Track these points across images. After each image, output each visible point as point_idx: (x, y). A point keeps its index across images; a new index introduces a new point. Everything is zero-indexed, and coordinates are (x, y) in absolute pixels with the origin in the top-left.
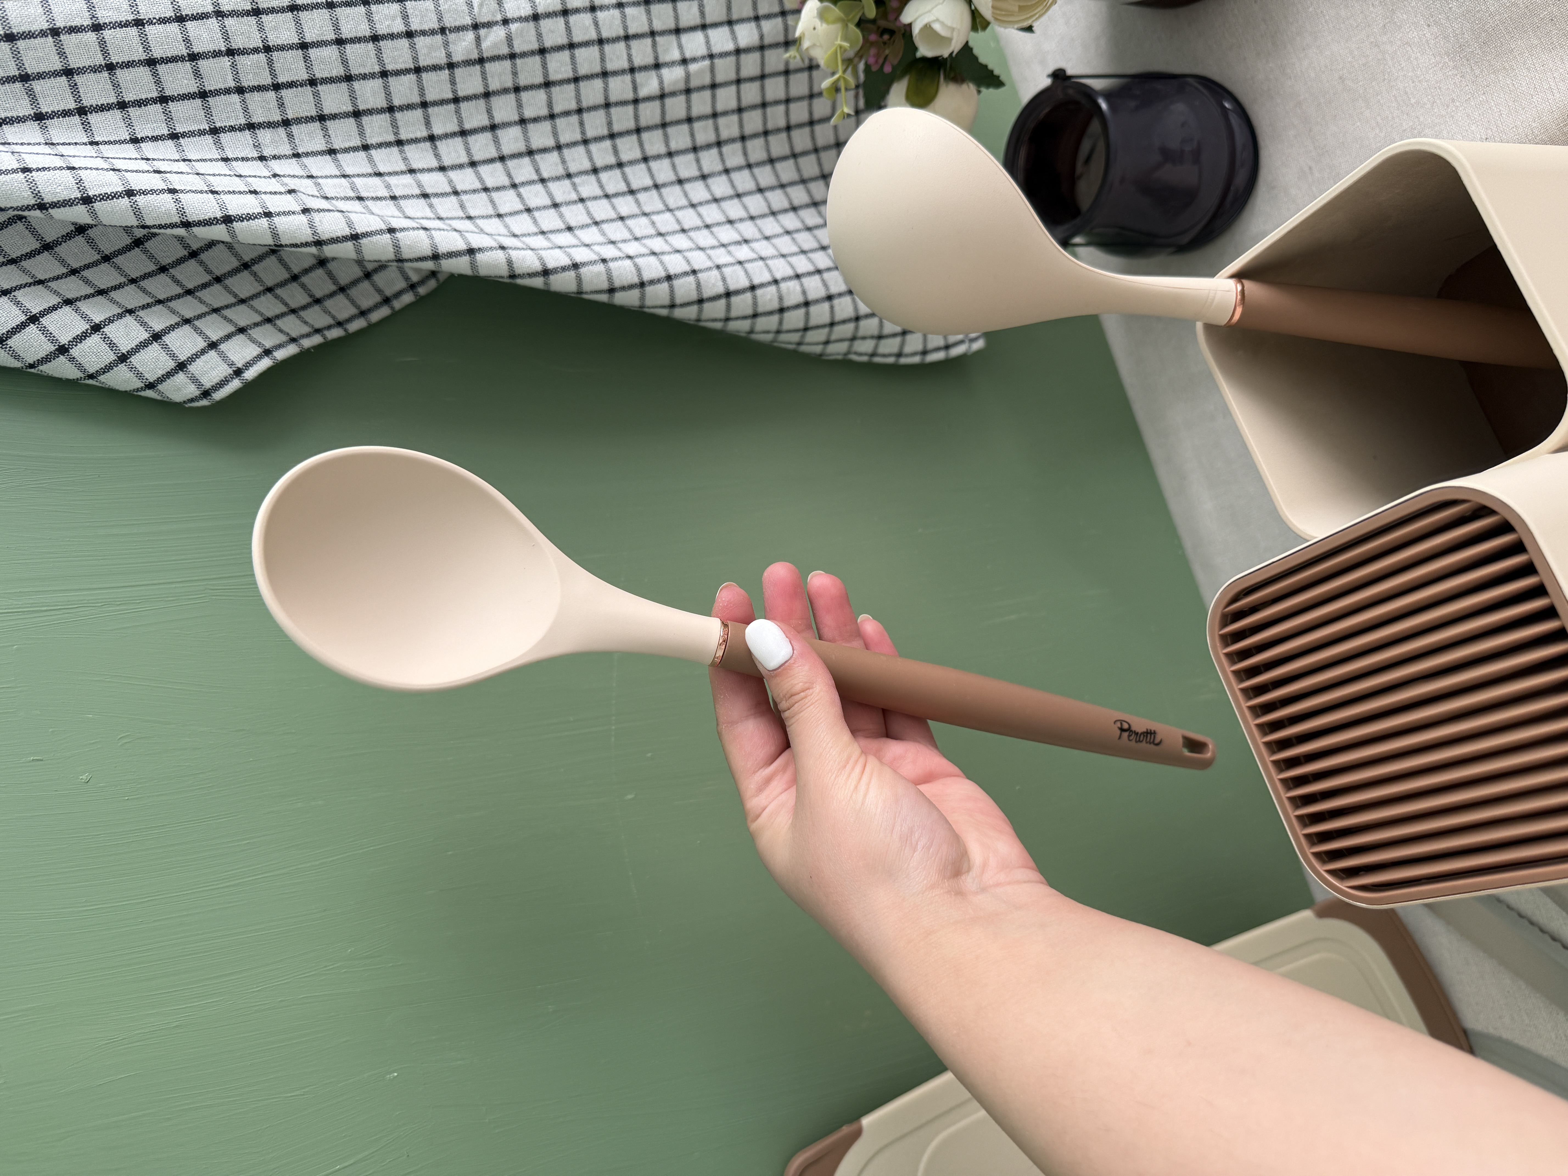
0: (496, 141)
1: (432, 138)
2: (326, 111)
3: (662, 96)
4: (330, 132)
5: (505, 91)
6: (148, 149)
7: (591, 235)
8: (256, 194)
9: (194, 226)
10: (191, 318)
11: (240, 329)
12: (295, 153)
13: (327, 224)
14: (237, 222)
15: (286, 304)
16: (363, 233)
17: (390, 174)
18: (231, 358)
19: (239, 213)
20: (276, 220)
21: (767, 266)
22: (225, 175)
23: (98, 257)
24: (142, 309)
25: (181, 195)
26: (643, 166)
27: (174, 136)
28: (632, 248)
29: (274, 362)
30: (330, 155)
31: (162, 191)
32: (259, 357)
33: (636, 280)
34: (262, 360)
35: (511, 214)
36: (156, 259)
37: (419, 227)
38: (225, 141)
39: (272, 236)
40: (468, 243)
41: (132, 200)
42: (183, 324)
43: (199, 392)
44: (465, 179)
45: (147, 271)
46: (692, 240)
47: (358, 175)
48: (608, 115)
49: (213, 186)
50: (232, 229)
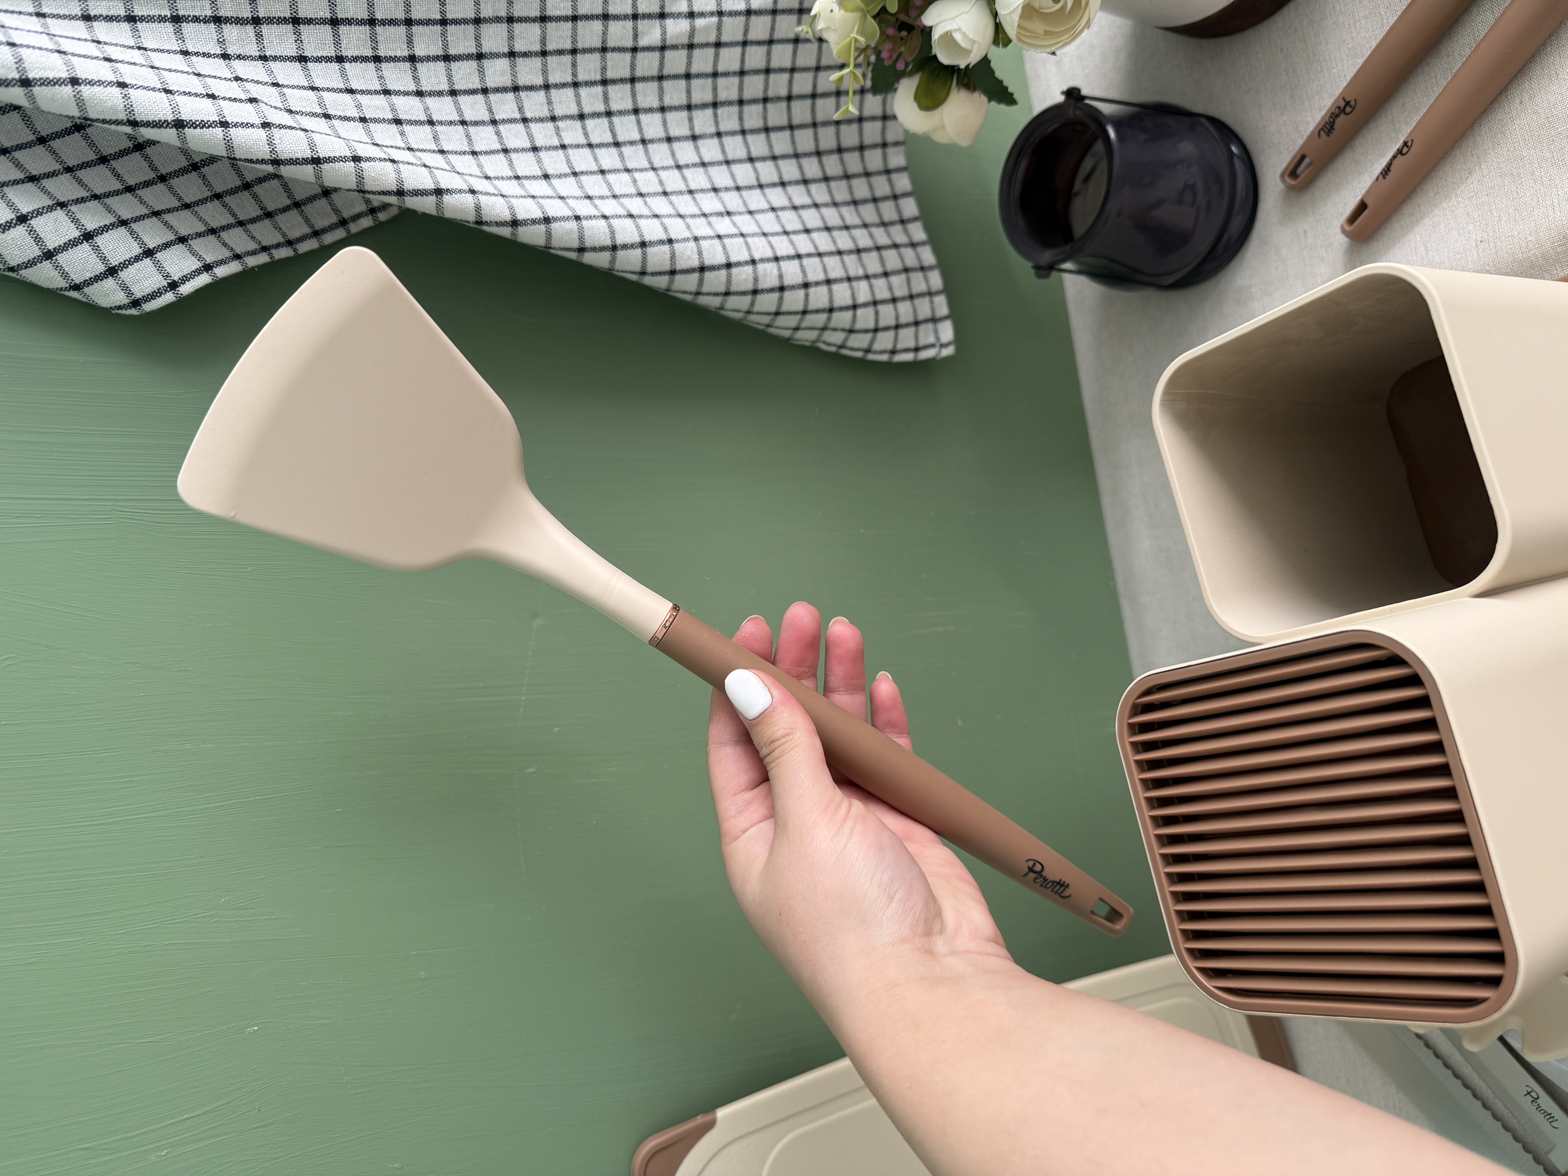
0: (481, 71)
1: (412, 59)
2: (302, 14)
3: (663, 48)
4: (303, 38)
5: (498, 20)
6: (101, 30)
7: (568, 186)
8: (214, 99)
9: (142, 126)
10: (128, 219)
11: (180, 237)
12: (262, 54)
13: (288, 143)
14: (189, 128)
15: (234, 215)
16: (325, 158)
17: (363, 92)
18: (167, 269)
19: (192, 118)
20: (233, 131)
21: (746, 243)
22: (183, 72)
23: (32, 137)
24: (76, 204)
25: (131, 91)
26: (632, 118)
27: (131, 19)
28: (609, 207)
29: (213, 279)
30: (300, 62)
31: (110, 84)
32: (197, 272)
33: (608, 243)
34: (201, 275)
35: (486, 153)
36: (97, 147)
37: (387, 158)
38: (187, 32)
39: (226, 147)
40: (436, 182)
41: (77, 89)
42: (117, 225)
43: (128, 301)
44: (442, 108)
45: (86, 160)
46: (673, 205)
47: (329, 90)
48: (604, 59)
49: (167, 84)
50: (182, 134)
